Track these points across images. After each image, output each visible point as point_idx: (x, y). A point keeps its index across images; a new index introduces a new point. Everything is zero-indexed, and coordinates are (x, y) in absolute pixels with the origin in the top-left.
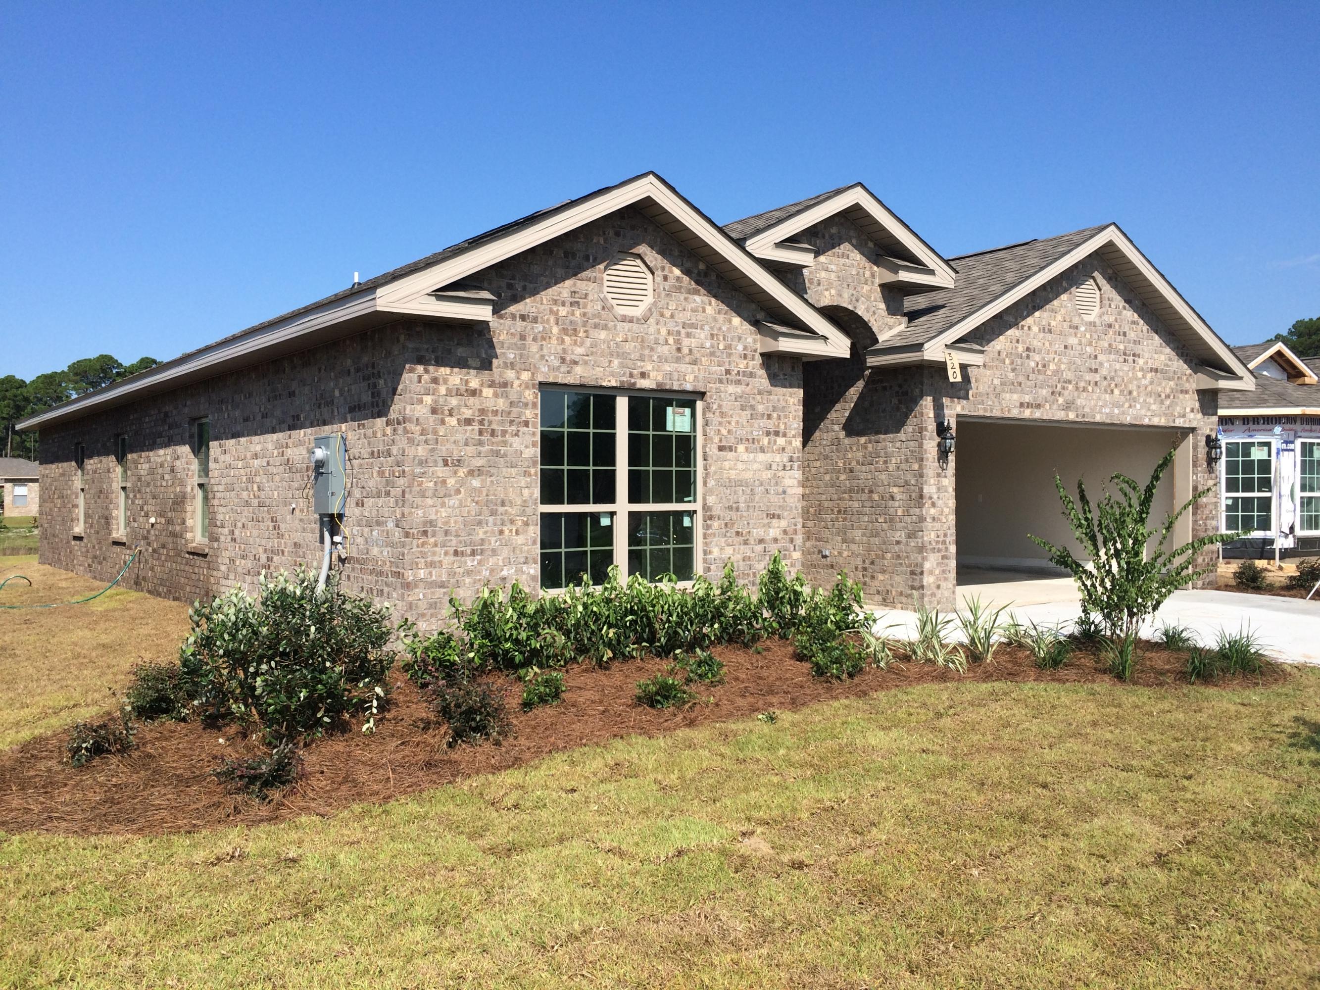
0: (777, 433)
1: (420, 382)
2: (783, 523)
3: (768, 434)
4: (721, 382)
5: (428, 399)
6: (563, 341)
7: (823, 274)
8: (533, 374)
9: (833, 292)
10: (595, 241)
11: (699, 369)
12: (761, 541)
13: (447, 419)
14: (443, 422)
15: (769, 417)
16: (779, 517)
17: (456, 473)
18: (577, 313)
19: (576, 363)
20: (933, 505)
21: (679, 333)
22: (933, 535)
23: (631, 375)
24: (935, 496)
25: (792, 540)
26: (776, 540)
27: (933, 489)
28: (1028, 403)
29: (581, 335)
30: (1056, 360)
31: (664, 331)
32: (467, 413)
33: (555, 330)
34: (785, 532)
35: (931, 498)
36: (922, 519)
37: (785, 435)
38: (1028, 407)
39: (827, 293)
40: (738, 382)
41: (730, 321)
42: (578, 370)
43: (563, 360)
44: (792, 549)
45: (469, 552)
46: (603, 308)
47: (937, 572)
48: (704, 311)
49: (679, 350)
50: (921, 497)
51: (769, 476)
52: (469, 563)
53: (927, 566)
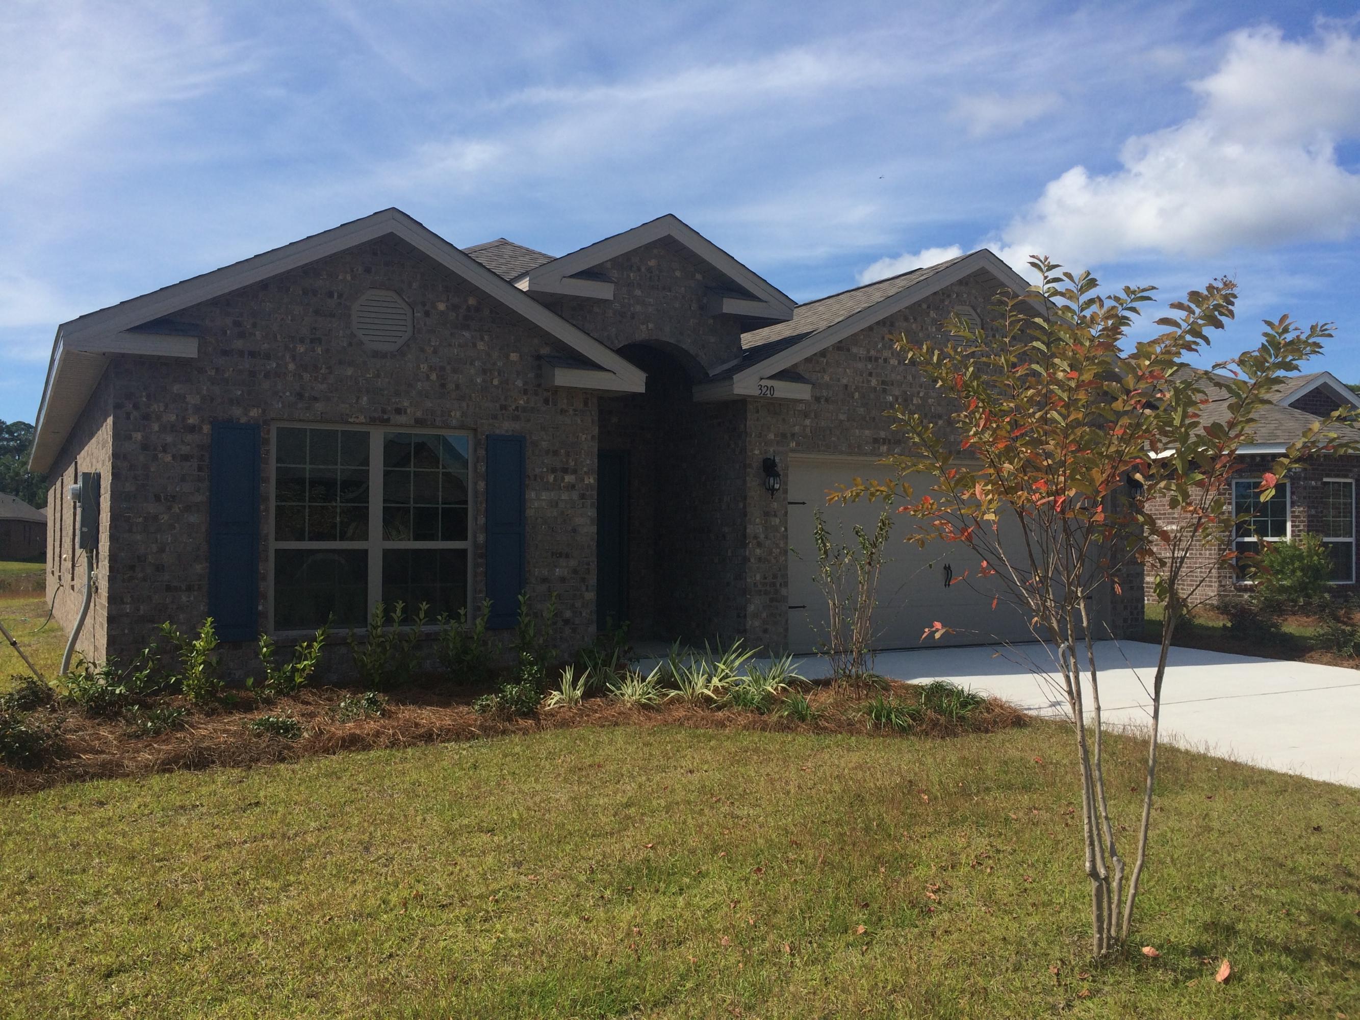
0: (565, 471)
1: (128, 418)
2: (573, 563)
3: (554, 470)
4: (495, 417)
5: (138, 436)
6: (301, 377)
7: (638, 308)
8: (264, 411)
9: (651, 326)
10: (340, 277)
11: (468, 406)
12: (544, 580)
13: (160, 456)
14: (155, 458)
15: (556, 453)
16: (567, 556)
17: (170, 508)
18: (319, 350)
19: (316, 399)
20: (759, 545)
21: (442, 369)
22: (758, 577)
23: (384, 411)
24: (762, 536)
25: (583, 580)
26: (563, 580)
27: (760, 530)
28: (884, 439)
29: (323, 371)
30: (921, 394)
31: (424, 367)
32: (185, 449)
33: (291, 366)
34: (575, 571)
35: (756, 537)
36: (746, 560)
37: (575, 472)
38: (884, 443)
39: (643, 327)
40: (516, 418)
41: (507, 356)
42: (319, 406)
43: (300, 396)
44: (584, 588)
45: (184, 588)
46: (350, 344)
47: (764, 615)
48: (475, 345)
49: (443, 386)
50: (745, 536)
51: (555, 514)
52: (184, 599)
53: (751, 608)
